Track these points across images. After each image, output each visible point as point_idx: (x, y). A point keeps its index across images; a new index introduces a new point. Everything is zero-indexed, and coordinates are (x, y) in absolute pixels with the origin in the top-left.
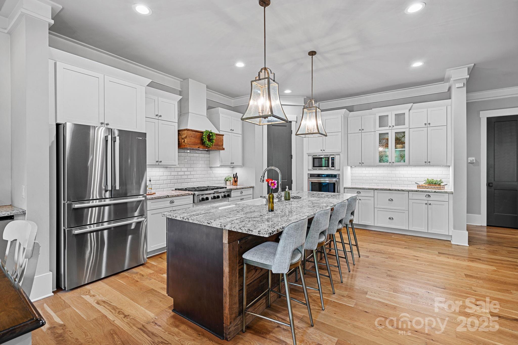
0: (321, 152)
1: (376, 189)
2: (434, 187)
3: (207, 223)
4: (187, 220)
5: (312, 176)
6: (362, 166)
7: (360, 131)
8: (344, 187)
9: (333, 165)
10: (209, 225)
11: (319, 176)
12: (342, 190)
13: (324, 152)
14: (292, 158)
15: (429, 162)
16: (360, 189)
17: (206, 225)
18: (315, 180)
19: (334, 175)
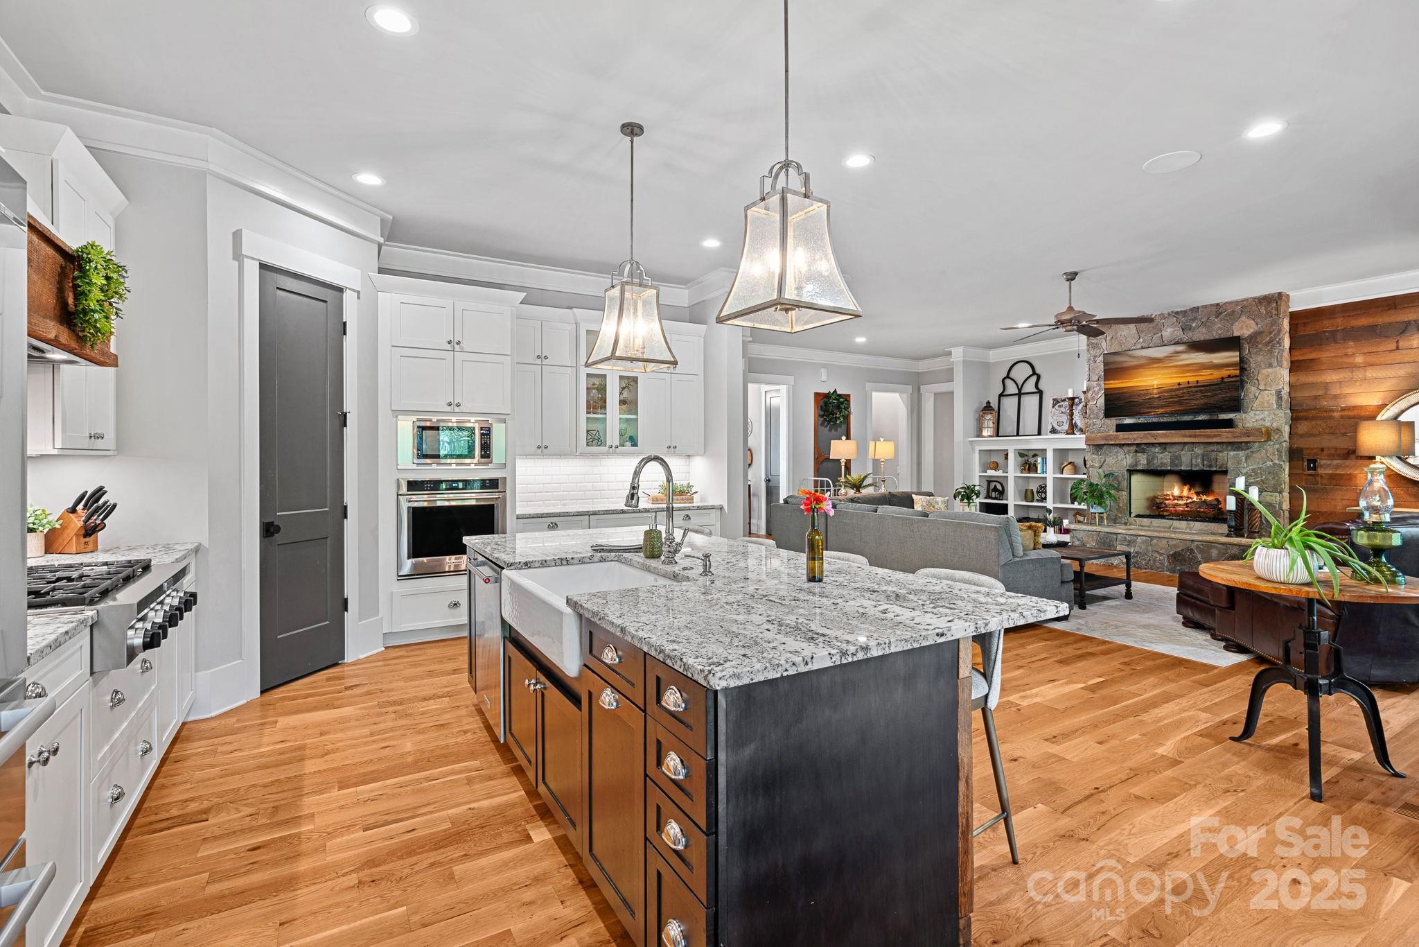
0: (448, 409)
1: (595, 513)
2: (683, 499)
3: (938, 635)
4: (861, 656)
5: (414, 486)
6: (542, 456)
7: (539, 361)
8: (517, 513)
9: (485, 452)
10: (942, 640)
11: (435, 485)
12: (510, 522)
13: (457, 409)
14: (345, 425)
15: (675, 447)
16: (558, 515)
17: (933, 643)
18: (422, 500)
19: (490, 480)
